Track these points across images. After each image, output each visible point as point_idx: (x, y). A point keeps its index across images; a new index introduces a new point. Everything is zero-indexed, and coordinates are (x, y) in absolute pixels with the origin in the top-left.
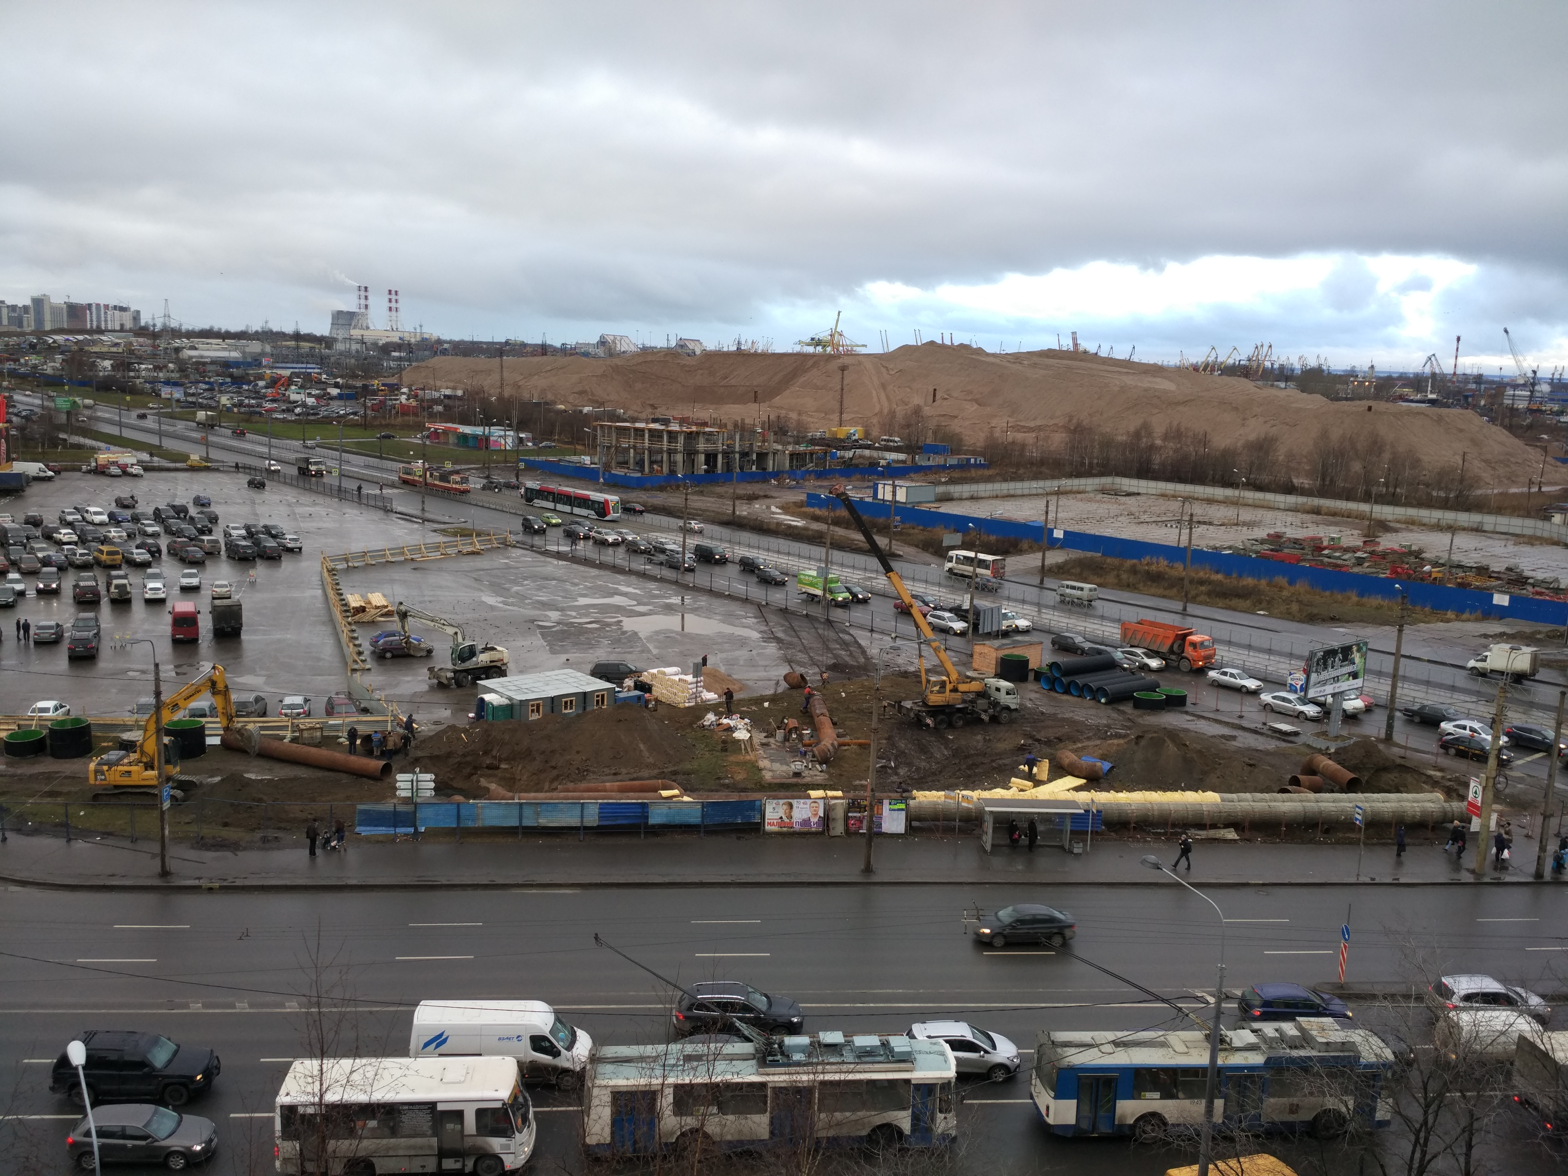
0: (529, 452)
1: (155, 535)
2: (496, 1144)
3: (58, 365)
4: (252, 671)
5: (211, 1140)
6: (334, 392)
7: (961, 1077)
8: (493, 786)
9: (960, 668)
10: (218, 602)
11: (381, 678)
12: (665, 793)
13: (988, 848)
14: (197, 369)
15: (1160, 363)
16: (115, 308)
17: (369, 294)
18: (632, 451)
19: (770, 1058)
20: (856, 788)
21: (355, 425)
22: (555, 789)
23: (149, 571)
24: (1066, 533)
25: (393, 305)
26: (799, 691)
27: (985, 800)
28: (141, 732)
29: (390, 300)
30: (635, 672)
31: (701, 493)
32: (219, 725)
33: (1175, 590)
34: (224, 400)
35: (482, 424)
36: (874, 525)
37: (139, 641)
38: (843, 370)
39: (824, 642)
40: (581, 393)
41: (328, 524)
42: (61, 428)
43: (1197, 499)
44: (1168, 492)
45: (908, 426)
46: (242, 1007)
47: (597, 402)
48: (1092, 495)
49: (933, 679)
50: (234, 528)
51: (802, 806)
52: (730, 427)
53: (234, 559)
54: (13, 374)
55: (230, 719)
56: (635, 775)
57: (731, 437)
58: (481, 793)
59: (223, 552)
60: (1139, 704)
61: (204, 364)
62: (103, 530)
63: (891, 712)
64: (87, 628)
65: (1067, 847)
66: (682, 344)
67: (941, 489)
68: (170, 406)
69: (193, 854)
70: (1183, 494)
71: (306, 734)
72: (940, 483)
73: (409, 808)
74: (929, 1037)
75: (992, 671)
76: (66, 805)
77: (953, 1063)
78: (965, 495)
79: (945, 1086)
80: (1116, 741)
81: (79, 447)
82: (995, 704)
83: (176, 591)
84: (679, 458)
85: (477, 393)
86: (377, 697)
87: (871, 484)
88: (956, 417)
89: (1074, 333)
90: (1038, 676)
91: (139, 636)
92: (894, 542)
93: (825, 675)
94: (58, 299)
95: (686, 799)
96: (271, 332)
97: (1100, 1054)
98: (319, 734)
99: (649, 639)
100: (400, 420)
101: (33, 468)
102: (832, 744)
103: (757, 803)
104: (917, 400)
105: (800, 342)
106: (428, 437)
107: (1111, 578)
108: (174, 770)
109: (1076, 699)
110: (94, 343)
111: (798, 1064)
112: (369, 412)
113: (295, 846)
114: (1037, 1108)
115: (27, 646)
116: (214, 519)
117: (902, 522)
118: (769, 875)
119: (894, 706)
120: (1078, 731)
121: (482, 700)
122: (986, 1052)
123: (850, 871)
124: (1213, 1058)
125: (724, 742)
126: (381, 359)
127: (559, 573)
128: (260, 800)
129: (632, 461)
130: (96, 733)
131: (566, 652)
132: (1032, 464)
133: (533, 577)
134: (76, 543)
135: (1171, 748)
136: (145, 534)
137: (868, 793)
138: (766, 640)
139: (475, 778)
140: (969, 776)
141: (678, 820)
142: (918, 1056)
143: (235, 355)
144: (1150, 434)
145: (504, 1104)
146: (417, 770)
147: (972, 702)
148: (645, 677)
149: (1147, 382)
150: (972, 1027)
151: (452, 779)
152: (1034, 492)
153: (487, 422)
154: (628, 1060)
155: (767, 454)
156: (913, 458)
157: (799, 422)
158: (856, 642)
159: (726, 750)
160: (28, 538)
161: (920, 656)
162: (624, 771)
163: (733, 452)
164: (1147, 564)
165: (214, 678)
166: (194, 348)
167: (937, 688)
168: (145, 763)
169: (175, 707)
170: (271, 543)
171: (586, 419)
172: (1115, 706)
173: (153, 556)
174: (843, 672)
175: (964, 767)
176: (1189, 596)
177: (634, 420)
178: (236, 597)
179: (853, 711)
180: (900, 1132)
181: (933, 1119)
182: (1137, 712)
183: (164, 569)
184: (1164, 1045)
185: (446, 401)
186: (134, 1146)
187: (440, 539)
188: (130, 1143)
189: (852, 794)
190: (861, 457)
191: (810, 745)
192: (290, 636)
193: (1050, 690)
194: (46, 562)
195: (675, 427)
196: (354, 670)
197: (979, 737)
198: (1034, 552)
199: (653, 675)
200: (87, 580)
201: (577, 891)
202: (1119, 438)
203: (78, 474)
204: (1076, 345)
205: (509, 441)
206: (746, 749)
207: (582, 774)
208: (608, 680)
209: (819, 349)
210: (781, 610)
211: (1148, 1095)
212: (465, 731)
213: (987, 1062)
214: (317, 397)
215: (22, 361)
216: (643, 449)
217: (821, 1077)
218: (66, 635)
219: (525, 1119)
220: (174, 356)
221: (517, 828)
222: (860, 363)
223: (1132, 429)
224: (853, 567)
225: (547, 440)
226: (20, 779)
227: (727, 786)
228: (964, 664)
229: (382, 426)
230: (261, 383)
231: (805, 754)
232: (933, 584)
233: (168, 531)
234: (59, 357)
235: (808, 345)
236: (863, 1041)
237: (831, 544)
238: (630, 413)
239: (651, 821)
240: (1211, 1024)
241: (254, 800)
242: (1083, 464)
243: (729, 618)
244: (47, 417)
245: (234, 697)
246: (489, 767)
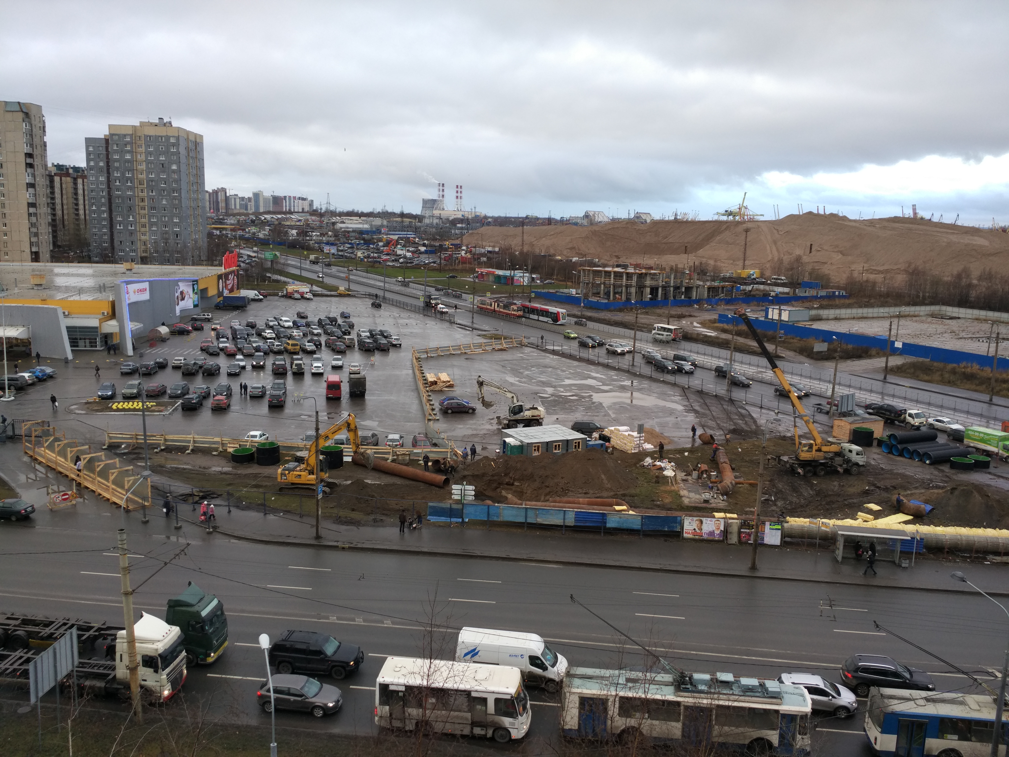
0: (538, 287)
1: (318, 335)
2: (507, 721)
3: (267, 233)
4: (371, 418)
5: (338, 701)
6: (423, 249)
7: (815, 712)
8: (510, 496)
9: (824, 436)
10: (352, 376)
11: (445, 425)
12: (617, 508)
13: (840, 559)
14: (344, 235)
15: (977, 226)
16: (299, 198)
17: (445, 188)
18: (602, 286)
19: (684, 686)
20: (747, 513)
21: (434, 269)
22: (548, 500)
23: (315, 356)
24: (904, 344)
25: (459, 195)
26: (709, 446)
27: (839, 526)
28: (307, 452)
29: (457, 192)
30: (600, 428)
31: (647, 313)
32: (351, 450)
33: (984, 386)
34: (359, 254)
35: (509, 269)
36: (765, 336)
37: (307, 398)
38: (747, 232)
39: (728, 414)
40: (572, 249)
41: (416, 330)
42: (268, 270)
43: (1003, 322)
44: (981, 317)
45: (792, 269)
46: (359, 621)
47: (581, 254)
48: (924, 318)
49: (804, 442)
50: (363, 332)
51: (709, 522)
52: (668, 270)
53: (362, 350)
54: (242, 238)
55: (357, 446)
56: (598, 495)
57: (669, 277)
58: (502, 500)
59: (356, 346)
60: (954, 466)
61: (349, 232)
62: (289, 331)
63: (773, 463)
64: (279, 389)
65: (897, 562)
66: (638, 216)
67: (813, 312)
68: (329, 258)
69: (334, 527)
70: (992, 319)
71: (400, 458)
72: (813, 308)
73: (460, 506)
74: (793, 683)
75: (847, 438)
76: (264, 493)
77: (810, 702)
78: (831, 317)
79: (804, 717)
80: (936, 491)
81: (278, 281)
82: (848, 461)
83: (329, 368)
84: (633, 290)
85: (507, 250)
86: (442, 437)
87: (764, 308)
88: (826, 263)
89: (914, 206)
90: (880, 443)
91: (308, 395)
92: (779, 348)
93: (728, 436)
94: (268, 193)
95: (631, 512)
96: (387, 212)
97: (916, 706)
98: (408, 458)
99: (610, 407)
100: (460, 266)
101: (251, 294)
102: (731, 483)
103: (679, 518)
104: (798, 252)
105: (718, 213)
106: (477, 277)
107: (936, 377)
108: (325, 476)
109: (907, 460)
110: (287, 219)
111: (702, 692)
112: (442, 262)
113: (392, 525)
114: (868, 738)
115: (246, 398)
116: (352, 326)
117: (785, 334)
118: (686, 566)
119: (775, 459)
120: (908, 482)
121: (505, 441)
122: (833, 697)
123: (742, 568)
124: (999, 716)
125: (657, 477)
126: (451, 229)
127: (554, 363)
128: (373, 496)
129: (602, 292)
130: (282, 451)
131: (557, 414)
132: (881, 296)
133: (538, 366)
134: (274, 339)
135: (977, 497)
136: (313, 334)
137: (755, 517)
138: (688, 411)
139: (498, 490)
140: (828, 509)
141: (625, 526)
142: (785, 695)
143: (366, 226)
144: (968, 276)
145: (512, 697)
146: (465, 483)
147: (831, 459)
148: (606, 432)
149: (967, 239)
150: (824, 679)
151: (485, 490)
152: (882, 315)
153: (513, 268)
154: (590, 678)
155: (692, 288)
156: (794, 291)
157: (715, 267)
158: (750, 415)
159: (658, 483)
160: (248, 335)
161: (795, 426)
162: (591, 492)
163: (669, 286)
164: (964, 367)
165: (349, 422)
166: (343, 222)
167: (806, 448)
168: (309, 471)
169: (327, 437)
170: (384, 341)
171: (574, 265)
172: (937, 466)
173: (317, 347)
174: (740, 434)
175: (824, 503)
176: (995, 391)
177: (605, 266)
178: (363, 373)
179: (746, 461)
180: (770, 744)
181: (794, 738)
182: (953, 471)
183: (323, 355)
184: (962, 703)
185: (489, 254)
186: (295, 701)
187: (482, 340)
188: (292, 698)
189: (744, 517)
190: (757, 290)
191: (716, 482)
192: (393, 398)
193: (889, 453)
194: (258, 349)
195: (631, 270)
196: (429, 420)
197: (836, 483)
198: (880, 357)
199: (611, 431)
200: (280, 360)
201: (561, 566)
202: (946, 279)
203: (277, 298)
204: (915, 214)
205: (526, 279)
206: (672, 482)
207: (565, 492)
208: (583, 433)
209: (731, 218)
210: (698, 391)
211: (949, 736)
212: (494, 460)
213: (834, 704)
214: (413, 252)
215: (247, 230)
216: (610, 285)
217: (717, 702)
218: (268, 393)
219: (525, 708)
220: (332, 227)
221: (523, 523)
222: (759, 227)
223: (955, 273)
224: (750, 364)
225: (550, 279)
226: (240, 476)
227: (658, 506)
228: (826, 433)
229: (451, 271)
230: (381, 244)
231: (711, 488)
232: (806, 377)
233: (326, 333)
234: (267, 228)
235: (723, 215)
236: (746, 681)
237: (734, 348)
238: (602, 261)
239: (609, 525)
240: (998, 692)
241: (369, 496)
242: (918, 296)
243: (662, 396)
244: (260, 264)
245: (360, 433)
246: (508, 484)
